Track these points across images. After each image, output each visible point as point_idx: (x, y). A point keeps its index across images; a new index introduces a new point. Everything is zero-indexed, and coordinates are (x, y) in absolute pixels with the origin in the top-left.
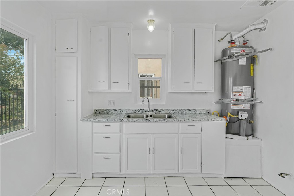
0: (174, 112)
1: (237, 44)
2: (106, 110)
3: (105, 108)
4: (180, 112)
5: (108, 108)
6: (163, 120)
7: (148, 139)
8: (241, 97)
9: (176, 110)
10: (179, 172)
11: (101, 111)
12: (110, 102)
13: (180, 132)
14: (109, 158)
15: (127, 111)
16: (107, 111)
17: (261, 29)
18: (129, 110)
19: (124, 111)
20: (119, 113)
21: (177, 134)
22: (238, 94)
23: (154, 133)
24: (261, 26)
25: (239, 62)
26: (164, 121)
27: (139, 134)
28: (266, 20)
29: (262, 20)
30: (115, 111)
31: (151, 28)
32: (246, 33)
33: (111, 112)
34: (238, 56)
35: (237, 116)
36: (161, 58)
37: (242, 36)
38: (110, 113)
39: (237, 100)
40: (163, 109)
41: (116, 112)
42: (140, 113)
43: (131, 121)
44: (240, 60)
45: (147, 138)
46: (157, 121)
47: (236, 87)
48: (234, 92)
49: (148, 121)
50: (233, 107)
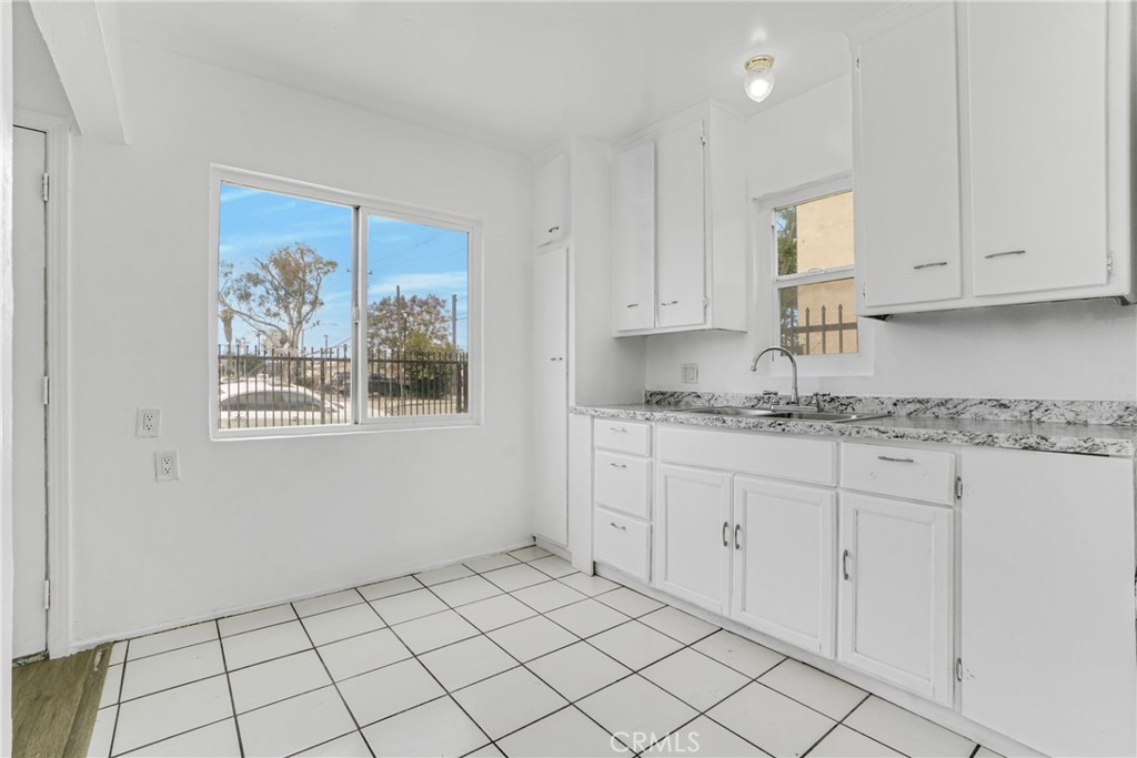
6: (770, 426)
26: (772, 429)
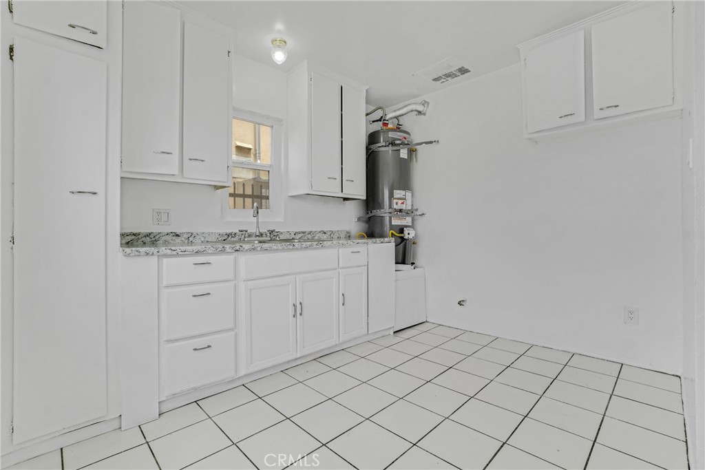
0: (300, 235)
1: (390, 126)
2: (148, 235)
3: (144, 231)
4: (310, 236)
5: (155, 229)
7: (290, 285)
8: (403, 207)
9: (303, 233)
10: (341, 340)
11: (133, 237)
12: (159, 213)
13: (341, 266)
14: (209, 346)
15: (207, 235)
16: (151, 236)
17: (420, 113)
18: (209, 234)
19: (198, 237)
20: (186, 241)
21: (335, 269)
22: (400, 201)
23: (300, 273)
24: (420, 108)
25: (401, 154)
27: (269, 277)
28: (425, 102)
29: (420, 99)
30: (174, 238)
31: (279, 57)
32: (404, 113)
33: (164, 238)
34: (399, 145)
35: (401, 235)
36: (272, 127)
37: (396, 117)
38: (161, 242)
39: (401, 211)
40: (281, 231)
41: (178, 240)
42: (235, 239)
43: (259, 249)
44: (401, 151)
45: (288, 284)
46: (306, 248)
47: (398, 191)
48: (396, 199)
49: (291, 247)
50: (396, 222)
